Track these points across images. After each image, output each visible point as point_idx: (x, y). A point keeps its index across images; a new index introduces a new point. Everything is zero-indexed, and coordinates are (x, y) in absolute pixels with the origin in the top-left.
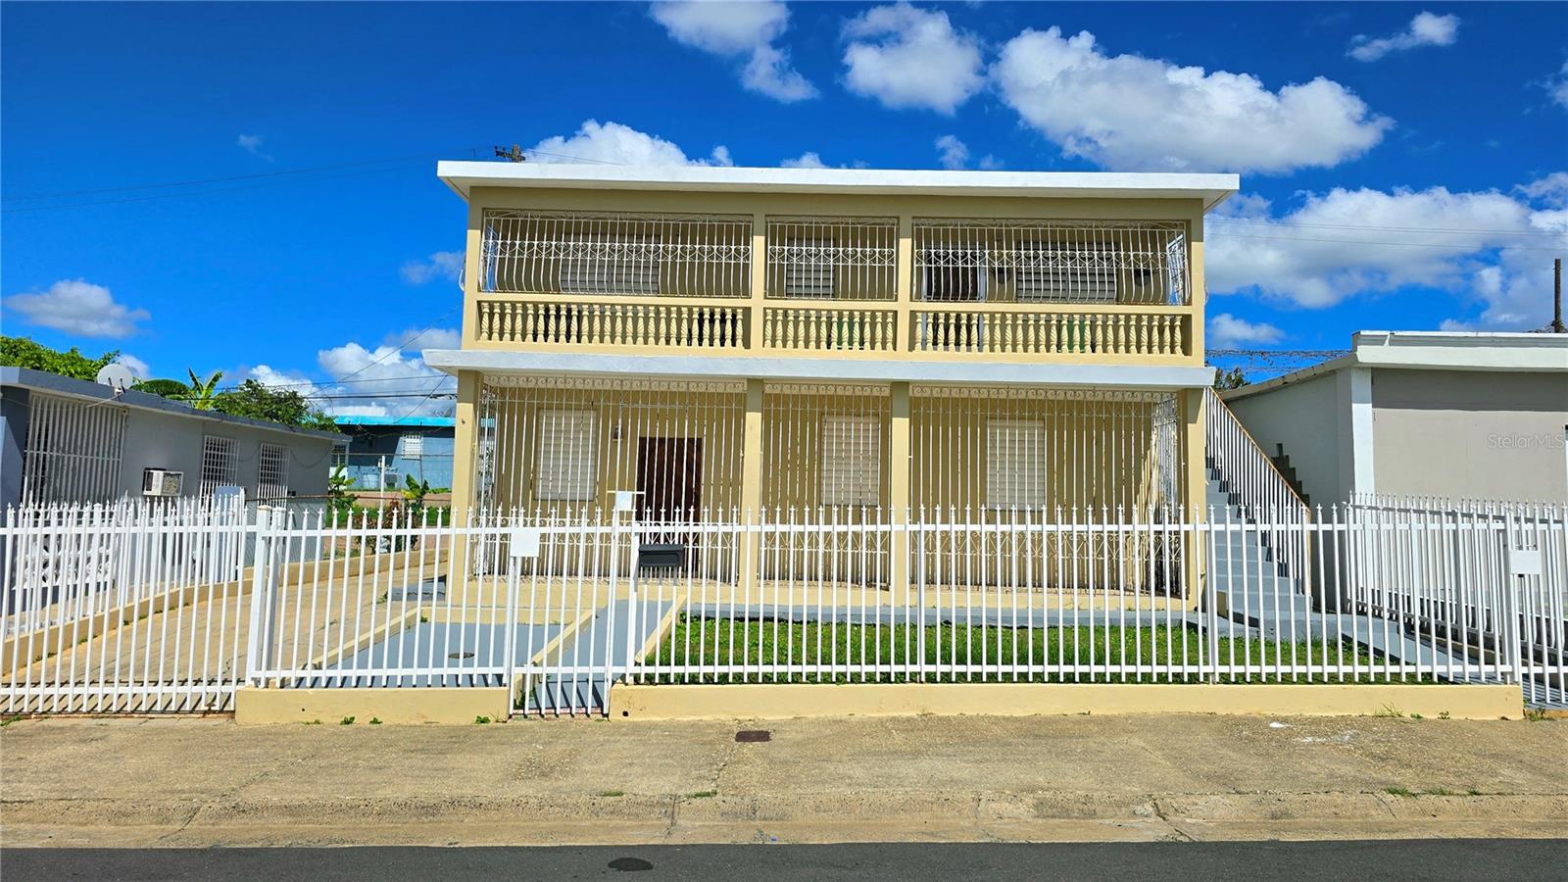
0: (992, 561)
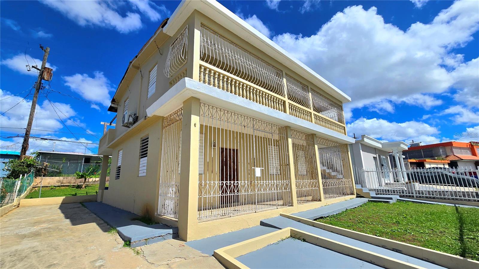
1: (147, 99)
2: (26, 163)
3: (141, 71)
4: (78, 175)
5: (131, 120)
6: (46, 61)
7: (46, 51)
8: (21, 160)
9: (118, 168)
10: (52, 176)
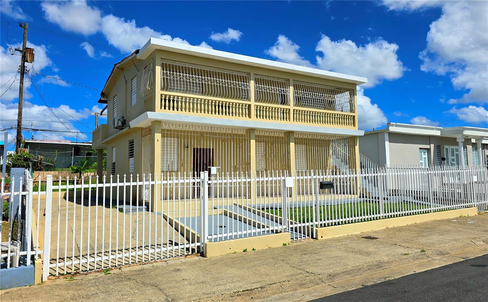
1: (131, 106)
2: (23, 156)
3: (124, 77)
4: (73, 169)
5: (120, 124)
6: (26, 39)
7: (25, 28)
8: (18, 154)
9: (113, 164)
10: (48, 171)
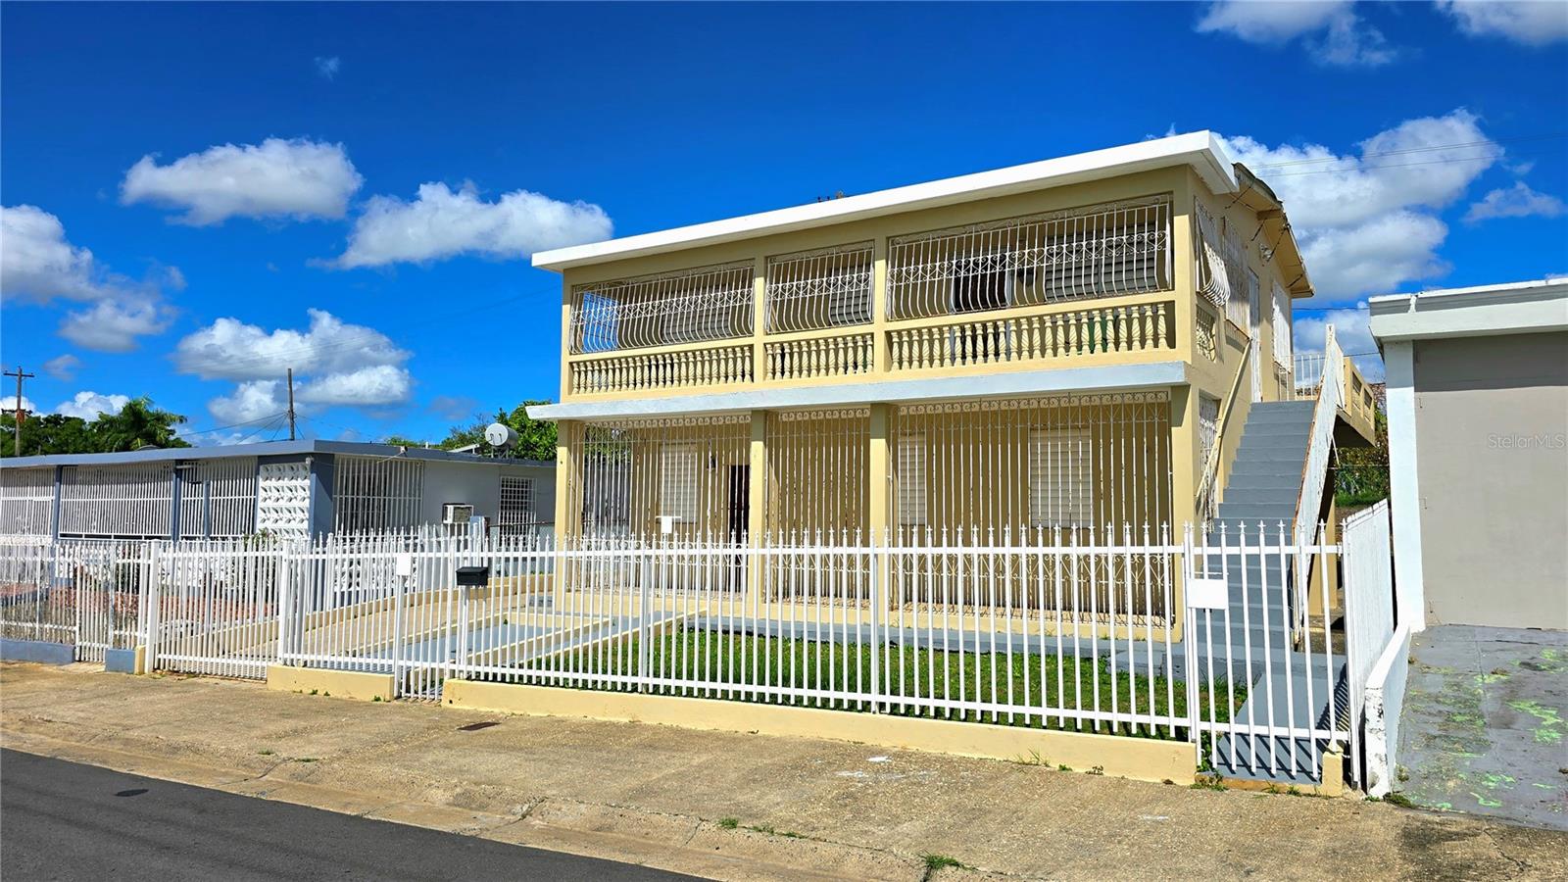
0: (985, 583)
